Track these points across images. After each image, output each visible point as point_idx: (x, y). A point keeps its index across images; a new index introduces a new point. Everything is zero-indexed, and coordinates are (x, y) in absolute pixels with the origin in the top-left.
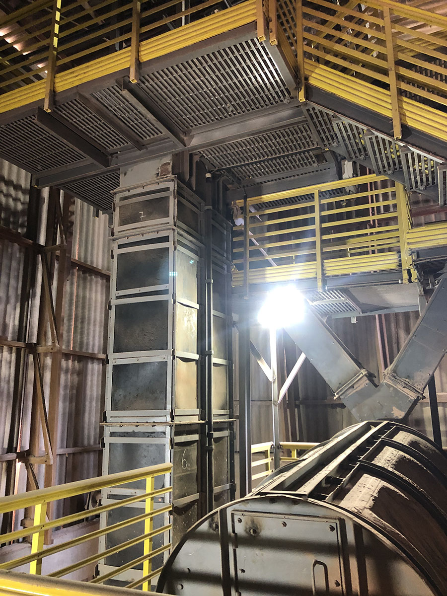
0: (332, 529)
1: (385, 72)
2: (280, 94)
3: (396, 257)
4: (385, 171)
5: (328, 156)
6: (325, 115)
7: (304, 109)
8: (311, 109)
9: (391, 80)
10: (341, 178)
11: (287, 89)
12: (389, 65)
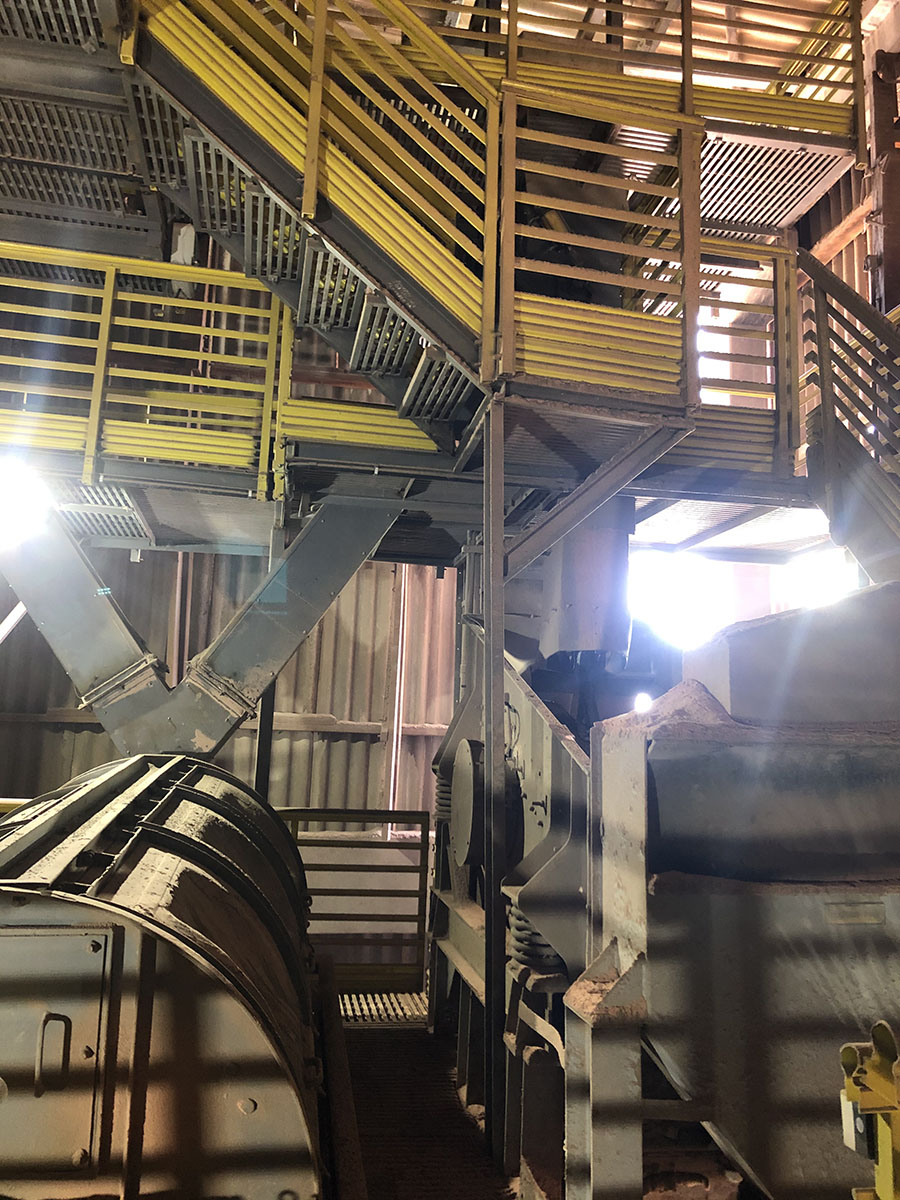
0: (96, 947)
1: (304, 79)
2: (78, 24)
3: (250, 445)
4: (264, 273)
5: (150, 202)
6: (168, 110)
7: (127, 82)
8: (141, 88)
9: (312, 98)
10: (167, 259)
11: (96, 22)
12: (313, 66)
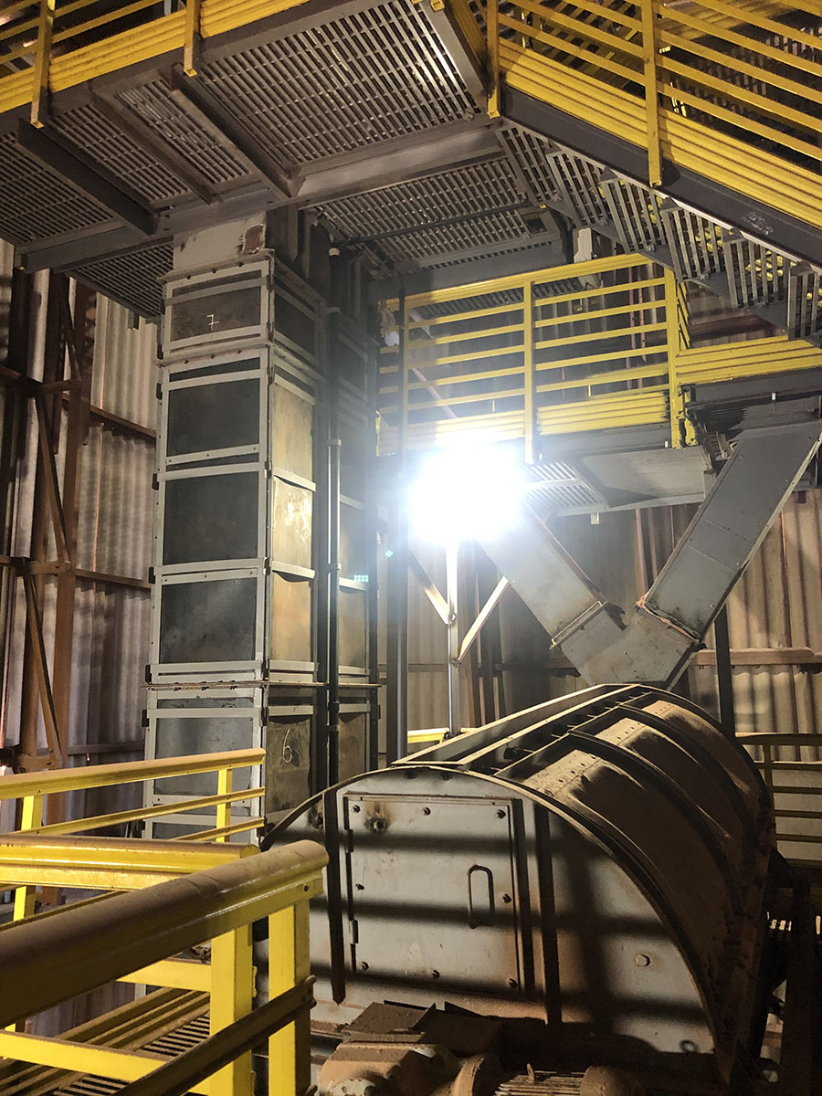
0: (501, 815)
1: (638, 65)
2: (456, 102)
3: (662, 401)
4: (641, 247)
5: (547, 219)
6: (535, 143)
7: (498, 132)
8: (510, 132)
9: (647, 79)
10: (571, 261)
11: (467, 95)
12: (644, 52)
